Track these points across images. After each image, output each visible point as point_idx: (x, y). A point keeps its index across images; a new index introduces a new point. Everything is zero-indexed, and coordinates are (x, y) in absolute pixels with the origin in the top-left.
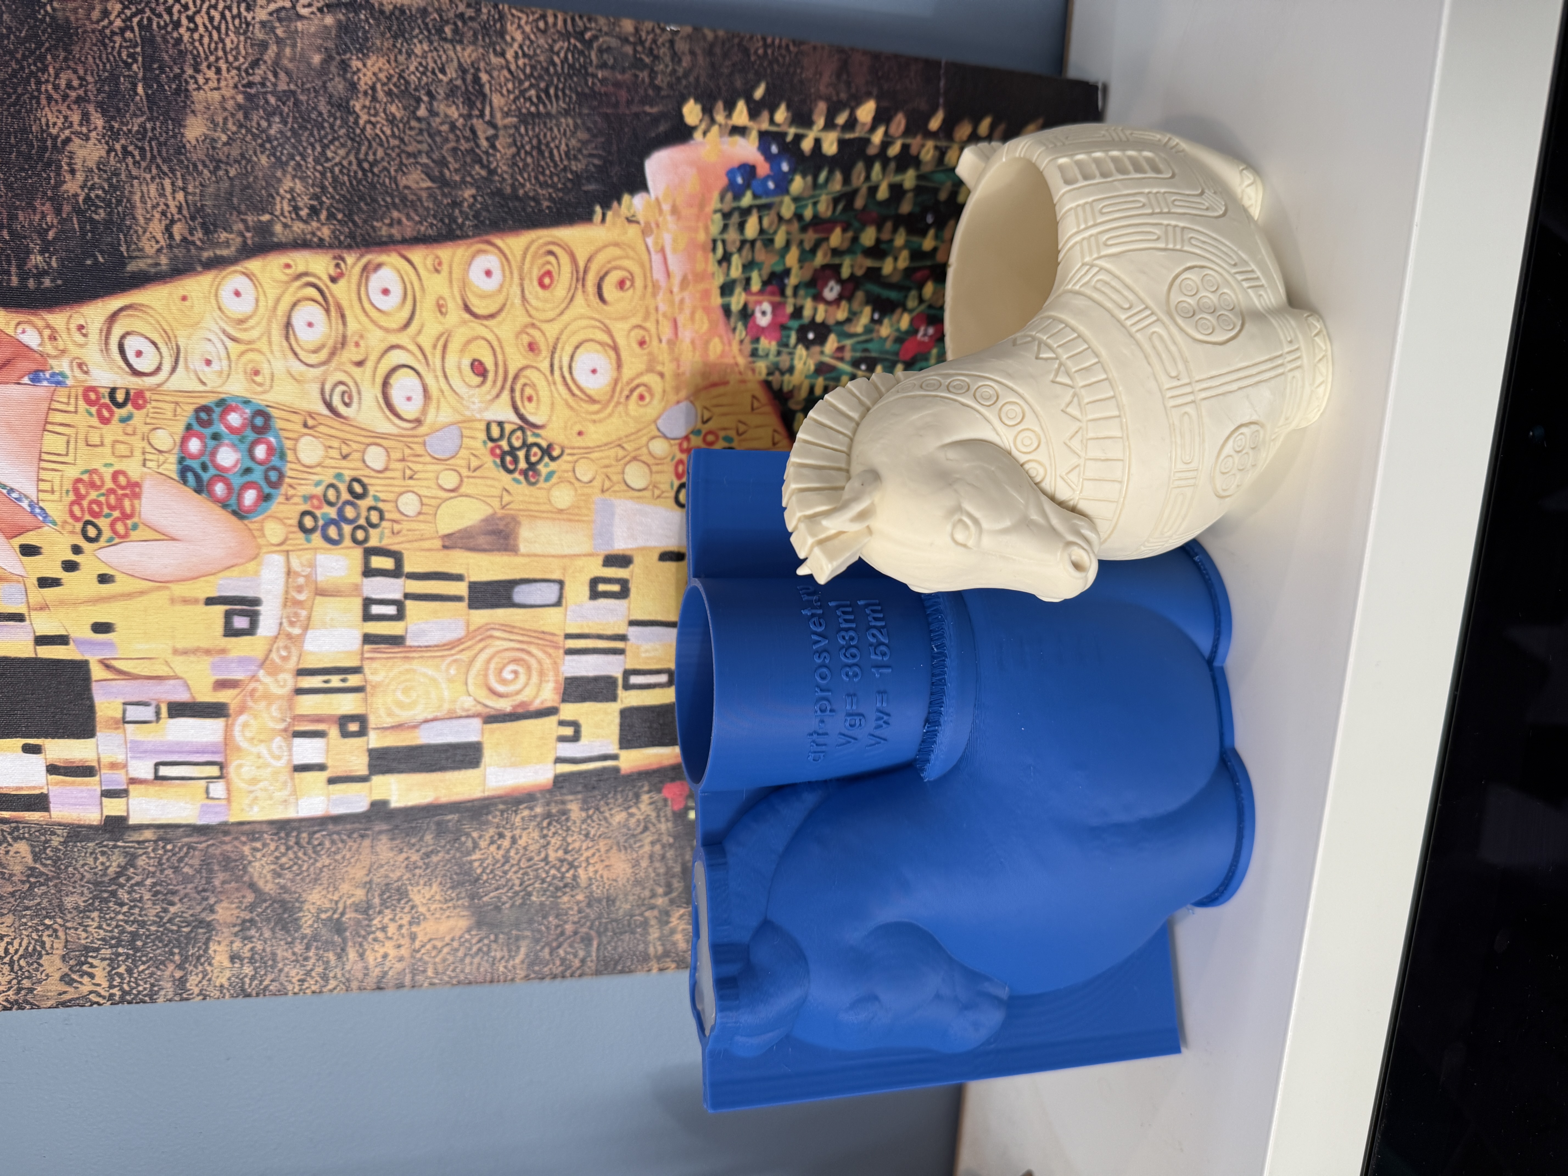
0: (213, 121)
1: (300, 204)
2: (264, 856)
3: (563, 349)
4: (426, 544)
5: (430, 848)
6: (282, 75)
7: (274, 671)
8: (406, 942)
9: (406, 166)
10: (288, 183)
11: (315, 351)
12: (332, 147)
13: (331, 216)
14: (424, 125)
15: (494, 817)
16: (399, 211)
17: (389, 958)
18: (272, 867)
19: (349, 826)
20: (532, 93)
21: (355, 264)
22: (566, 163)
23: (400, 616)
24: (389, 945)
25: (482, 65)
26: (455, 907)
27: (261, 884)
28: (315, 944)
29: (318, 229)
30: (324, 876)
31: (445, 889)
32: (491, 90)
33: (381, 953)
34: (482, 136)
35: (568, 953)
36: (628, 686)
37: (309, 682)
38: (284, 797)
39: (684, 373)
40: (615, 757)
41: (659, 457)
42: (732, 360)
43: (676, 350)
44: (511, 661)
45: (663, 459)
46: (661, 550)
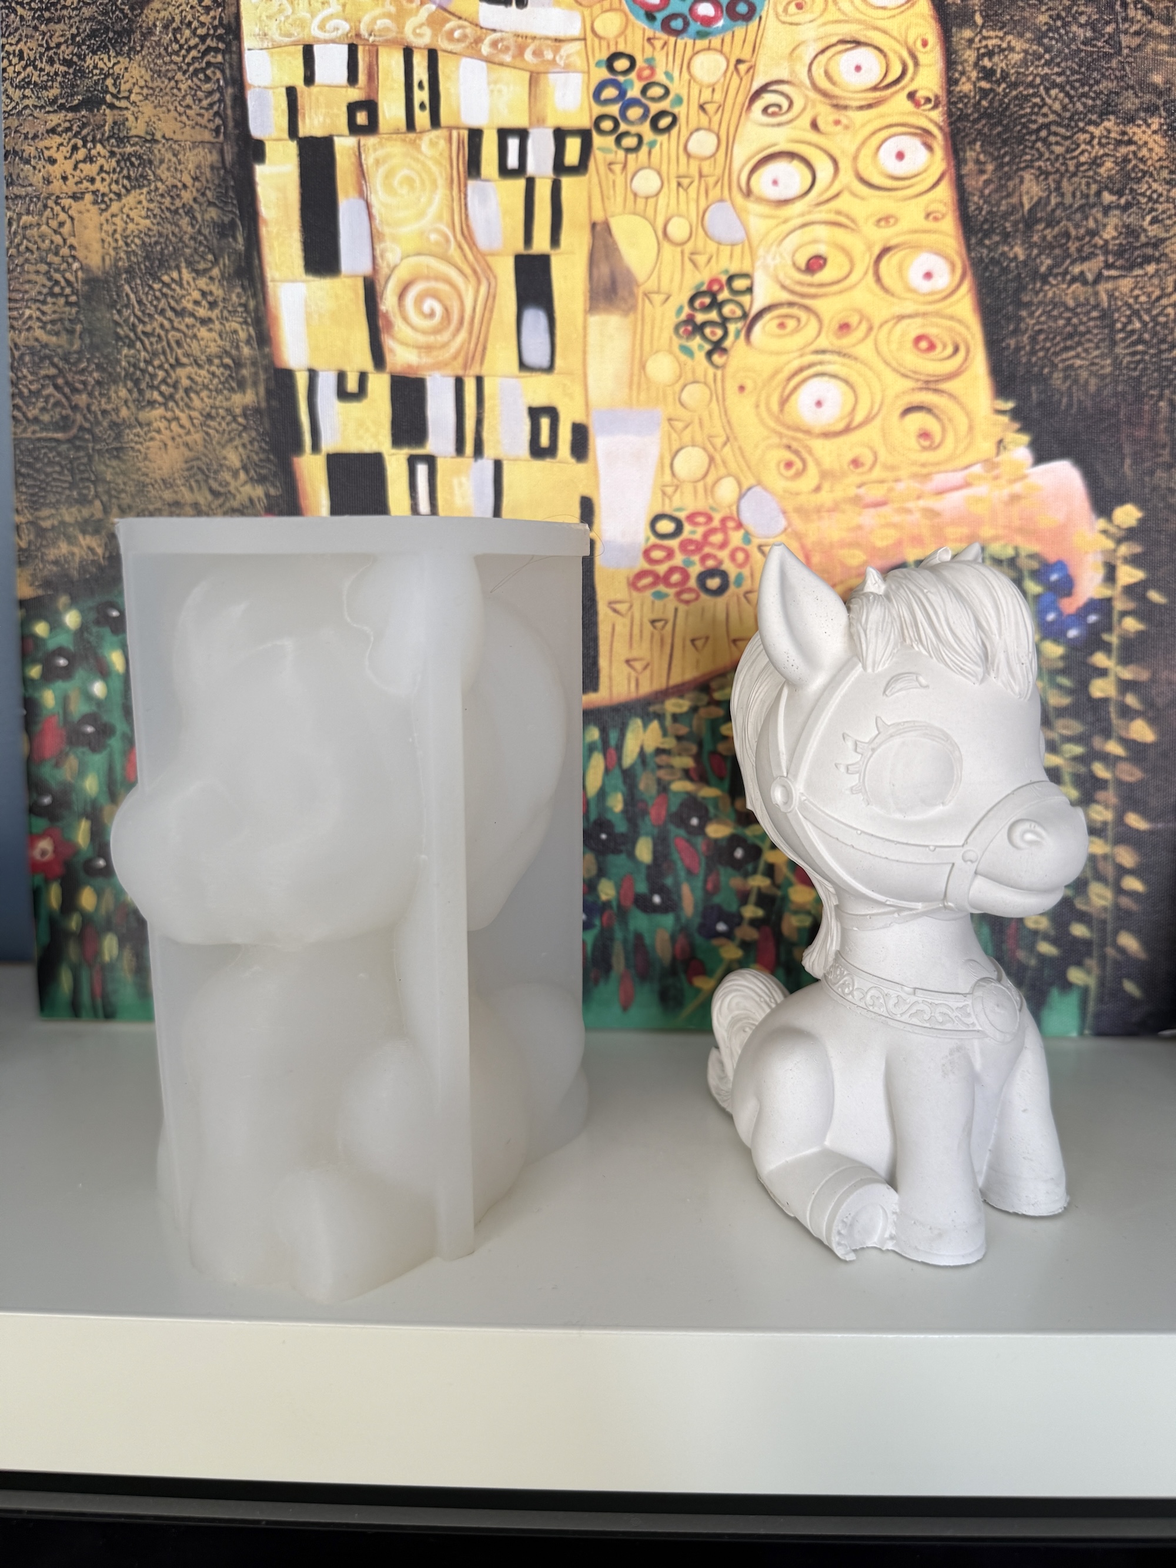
1: (996, 59)
2: (192, 7)
3: (843, 365)
4: (597, 204)
5: (198, 216)
6: (1137, 41)
7: (434, 22)
8: (71, 187)
9: (1046, 179)
10: (1018, 44)
11: (827, 73)
12: (1061, 95)
13: (984, 93)
14: (1092, 200)
15: (239, 296)
16: (995, 170)
17: (49, 166)
18: (178, 19)
19: (229, 112)
20: (1137, 325)
21: (931, 120)
22: (1060, 366)
23: (504, 171)
24: (68, 166)
25: (1164, 266)
26: (115, 249)
27: (156, 4)
28: (71, 71)
29: (969, 79)
30: (163, 82)
31: (142, 235)
32: (1137, 276)
33: (55, 156)
34: (1085, 266)
35: (46, 402)
36: (412, 461)
37: (420, 64)
38: (270, 33)
39: (820, 518)
40: (316, 448)
41: (716, 491)
42: (838, 579)
43: (848, 507)
44: (446, 310)
45: (713, 497)
46: (595, 501)
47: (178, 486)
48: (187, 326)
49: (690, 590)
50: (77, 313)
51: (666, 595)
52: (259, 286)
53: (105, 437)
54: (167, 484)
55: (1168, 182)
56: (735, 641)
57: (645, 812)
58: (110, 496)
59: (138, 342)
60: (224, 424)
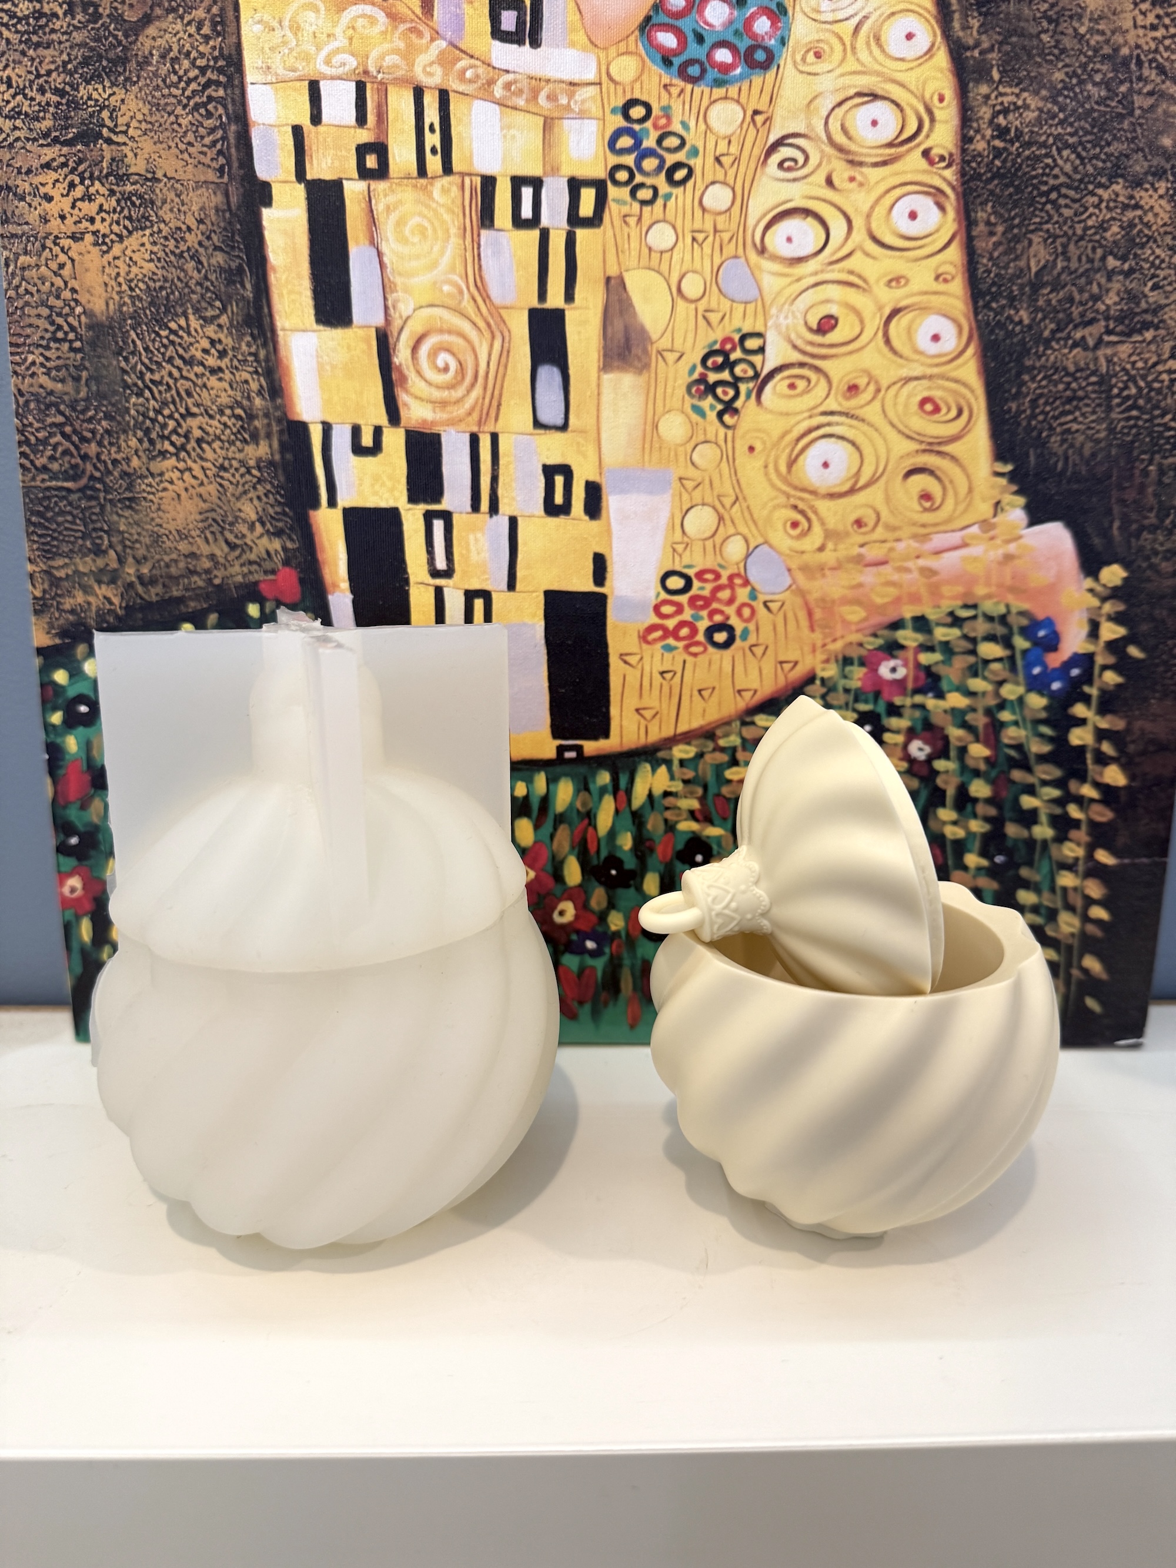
0: (1100, 18)
1: (1011, 117)
2: (190, 35)
3: (851, 426)
5: (204, 260)
6: (1150, 101)
7: (445, 61)
8: (69, 226)
9: (1053, 242)
10: (1033, 102)
11: (843, 127)
12: (1073, 156)
13: (998, 153)
14: (1097, 264)
15: (249, 345)
16: (1004, 233)
17: (44, 203)
18: (175, 48)
19: (233, 150)
20: (1133, 390)
21: (945, 179)
22: (1059, 430)
24: (66, 204)
25: (1162, 332)
26: (119, 293)
27: (151, 31)
28: (64, 101)
29: (983, 137)
30: (163, 117)
31: (146, 279)
32: (1135, 342)
33: (52, 193)
34: (1086, 331)
35: (55, 449)
37: (431, 103)
38: (274, 67)
39: (824, 576)
40: (332, 503)
41: (724, 549)
42: (838, 634)
43: (851, 566)
44: (461, 364)
45: (721, 555)
46: (608, 558)
47: (193, 538)
48: (196, 375)
49: (698, 643)
50: (82, 359)
51: (676, 648)
52: (269, 335)
53: (116, 486)
54: (183, 536)
55: (1171, 249)
56: (739, 692)
57: (652, 850)
58: (125, 547)
59: (147, 391)
60: (237, 476)
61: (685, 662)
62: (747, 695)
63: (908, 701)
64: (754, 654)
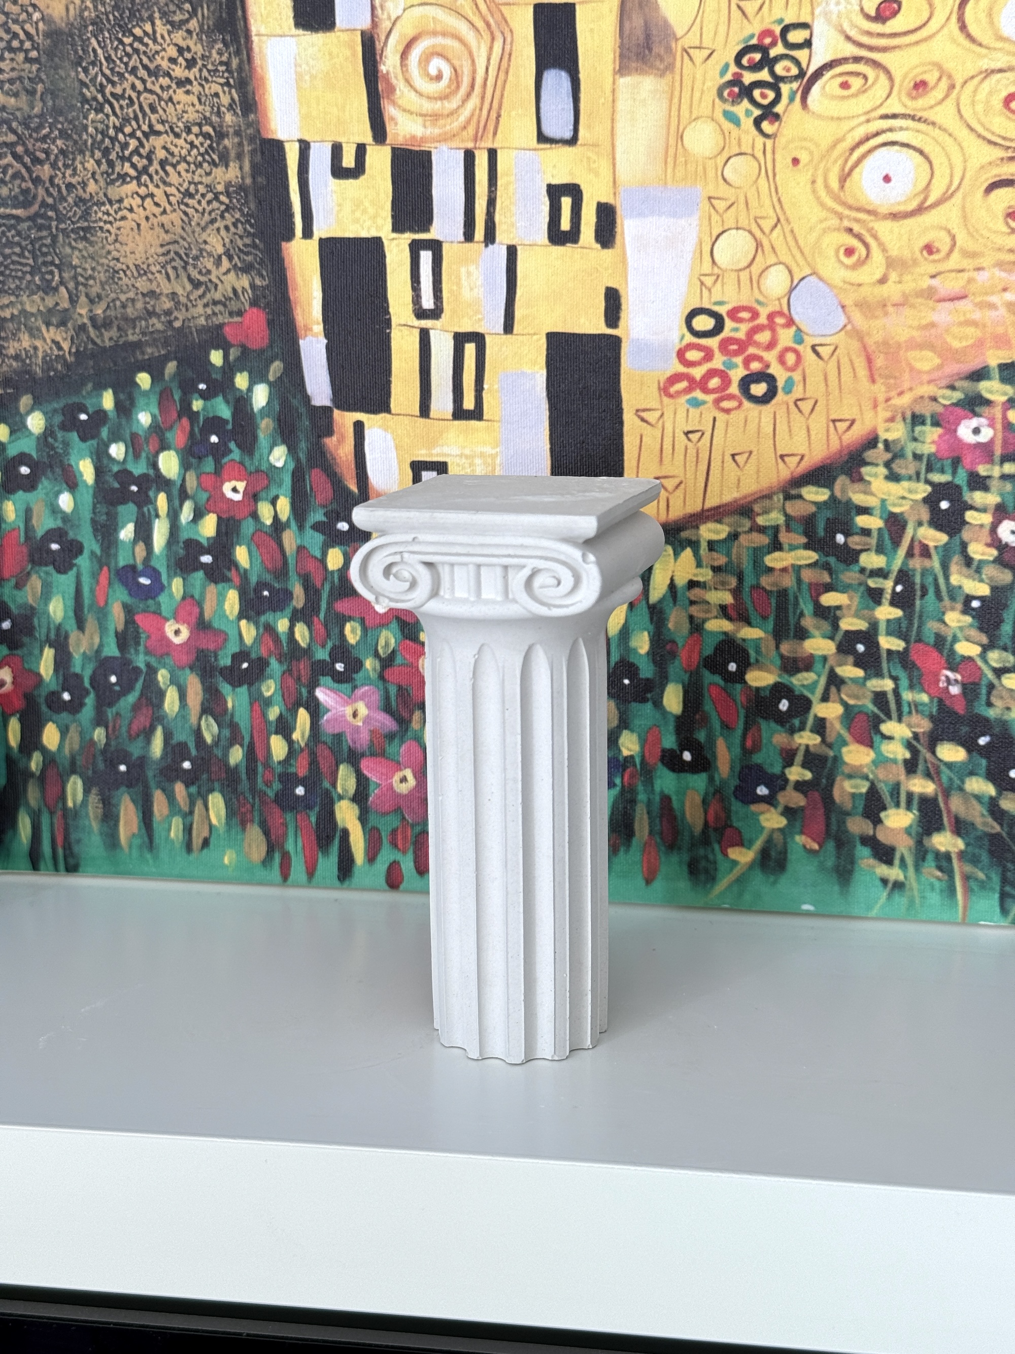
3: (918, 131)
15: (220, 52)
36: (415, 248)
39: (886, 314)
40: (308, 233)
41: (762, 281)
42: (906, 386)
43: (919, 300)
44: (455, 71)
45: (759, 288)
46: (622, 292)
47: (153, 274)
48: (161, 87)
49: (731, 397)
51: (704, 403)
52: (243, 41)
53: (70, 214)
54: (142, 271)
56: (782, 457)
57: (673, 655)
58: (77, 284)
59: (107, 106)
60: (204, 203)
61: (715, 419)
62: (792, 461)
63: (996, 471)
64: (800, 411)
